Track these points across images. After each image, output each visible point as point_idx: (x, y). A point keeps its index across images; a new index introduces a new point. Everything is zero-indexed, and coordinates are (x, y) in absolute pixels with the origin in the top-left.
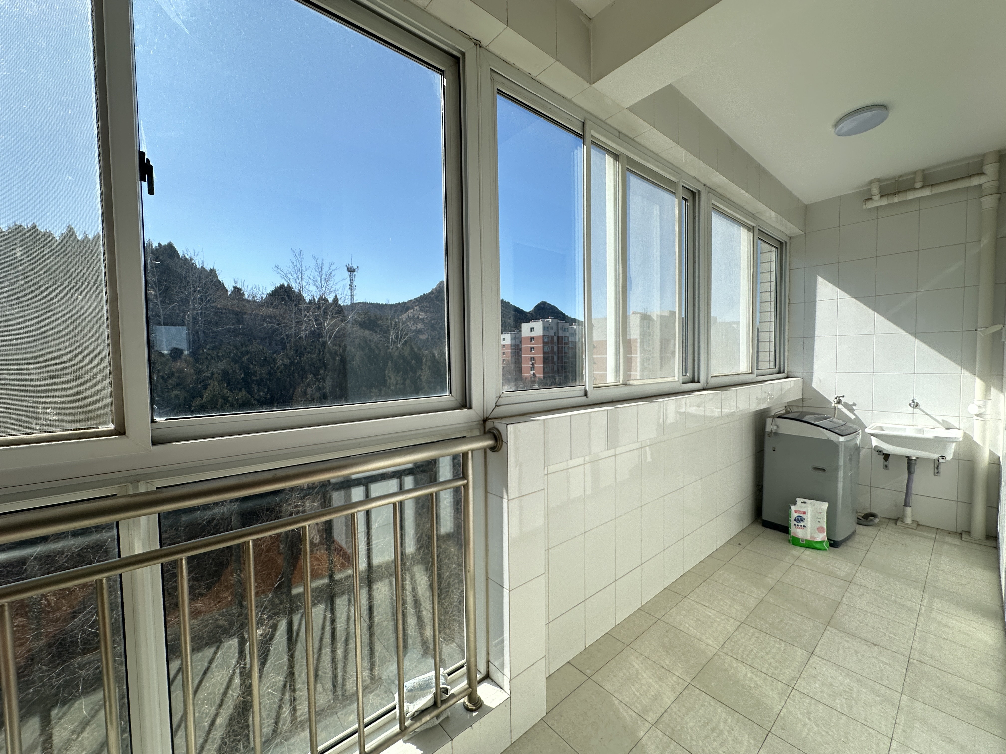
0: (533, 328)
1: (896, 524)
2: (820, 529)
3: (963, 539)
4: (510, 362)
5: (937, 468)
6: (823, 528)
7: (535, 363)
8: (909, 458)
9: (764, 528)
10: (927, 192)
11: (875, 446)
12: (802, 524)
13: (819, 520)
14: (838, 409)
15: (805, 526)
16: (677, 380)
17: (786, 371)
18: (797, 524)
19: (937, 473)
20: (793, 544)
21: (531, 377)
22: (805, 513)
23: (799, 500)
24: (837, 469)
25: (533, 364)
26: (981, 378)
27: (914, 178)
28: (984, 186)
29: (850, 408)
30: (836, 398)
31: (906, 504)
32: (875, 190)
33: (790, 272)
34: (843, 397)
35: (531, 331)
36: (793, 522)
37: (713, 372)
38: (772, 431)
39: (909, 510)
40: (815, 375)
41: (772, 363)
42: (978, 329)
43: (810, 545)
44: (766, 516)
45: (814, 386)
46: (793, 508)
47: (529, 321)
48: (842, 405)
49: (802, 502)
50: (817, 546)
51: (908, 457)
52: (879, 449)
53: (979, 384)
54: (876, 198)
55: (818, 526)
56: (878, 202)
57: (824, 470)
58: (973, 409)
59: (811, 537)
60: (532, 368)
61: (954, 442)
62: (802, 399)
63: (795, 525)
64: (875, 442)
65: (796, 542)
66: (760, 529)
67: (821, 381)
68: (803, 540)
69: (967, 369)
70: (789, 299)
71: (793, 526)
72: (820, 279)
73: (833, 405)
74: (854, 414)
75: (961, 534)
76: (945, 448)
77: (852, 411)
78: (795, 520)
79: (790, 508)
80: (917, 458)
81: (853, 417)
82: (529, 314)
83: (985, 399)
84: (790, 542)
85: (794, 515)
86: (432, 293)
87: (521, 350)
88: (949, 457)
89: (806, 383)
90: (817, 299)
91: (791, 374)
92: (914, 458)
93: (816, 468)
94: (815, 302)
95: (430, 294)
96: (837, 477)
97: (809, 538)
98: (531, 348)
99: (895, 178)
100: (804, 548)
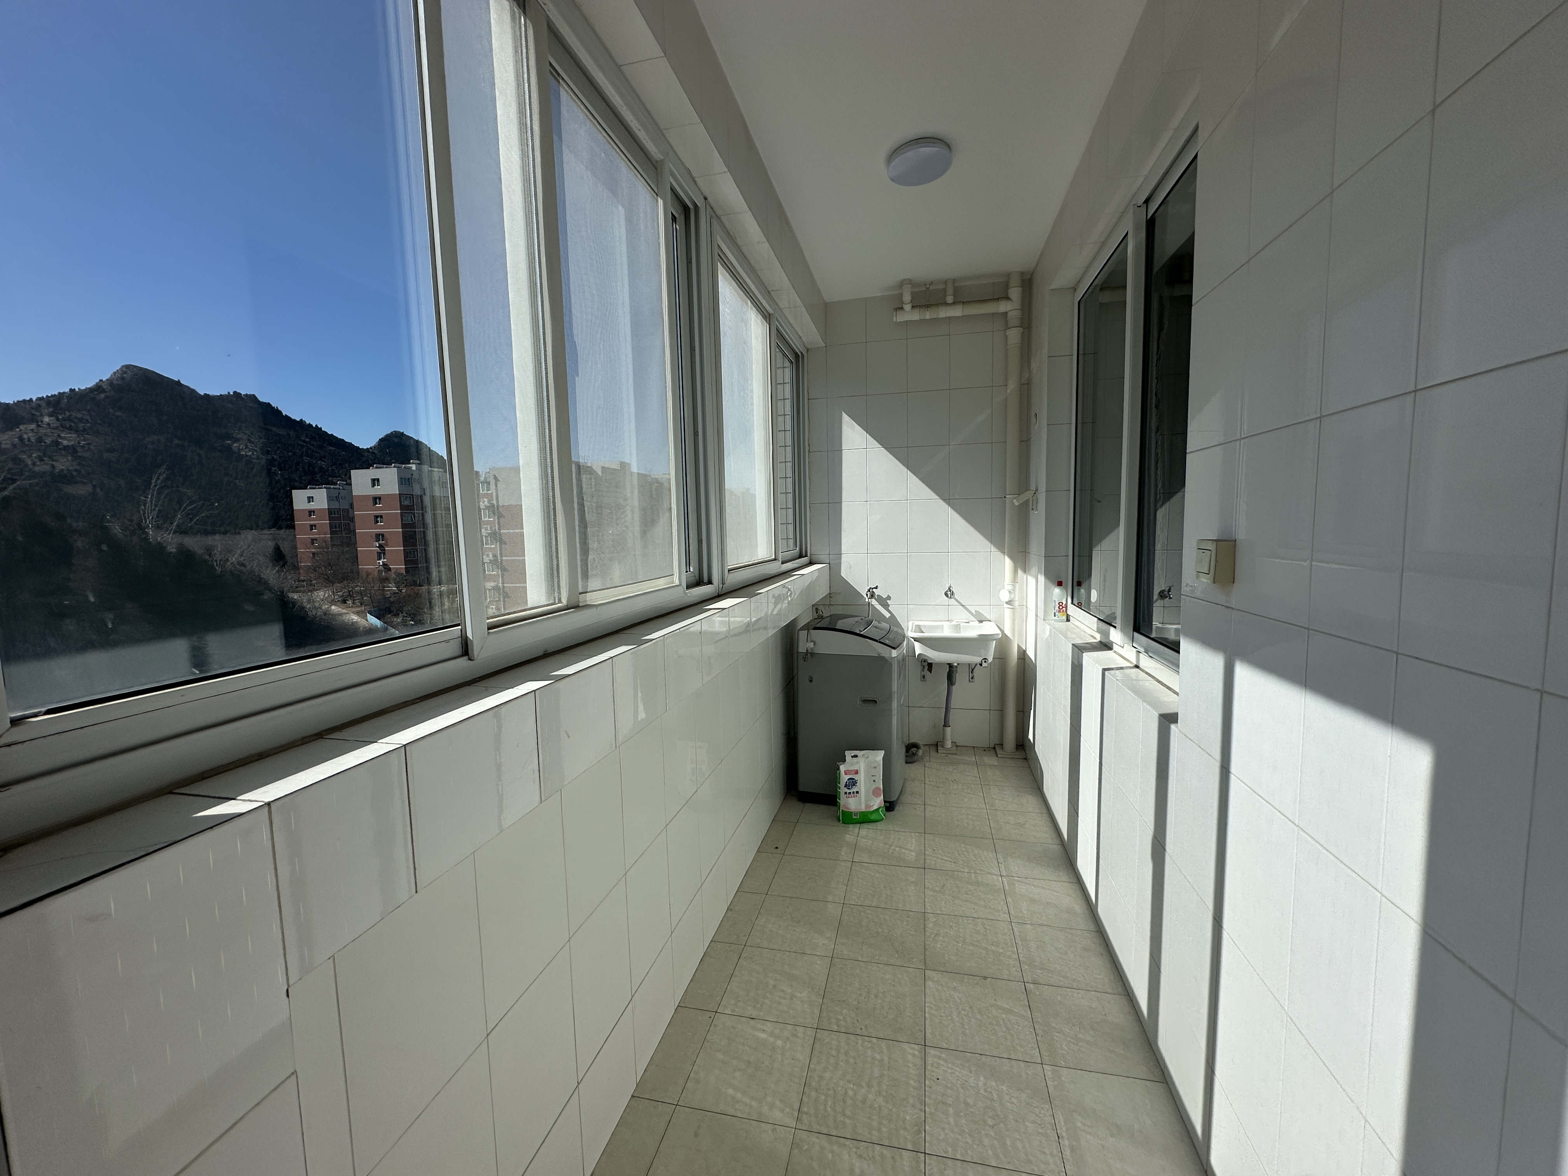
0: (378, 480)
1: (937, 751)
2: (875, 793)
3: (999, 756)
4: (329, 543)
5: (972, 673)
6: (879, 789)
7: (387, 546)
8: (950, 666)
9: (801, 805)
10: (957, 312)
11: (920, 654)
12: (855, 789)
13: (874, 778)
14: (872, 605)
15: (857, 792)
16: (677, 582)
17: (809, 555)
18: (848, 791)
19: (972, 678)
20: (844, 823)
21: (380, 572)
22: (857, 772)
23: (848, 754)
24: (890, 698)
25: (380, 546)
26: (1010, 557)
27: (945, 290)
28: (1010, 314)
29: (884, 602)
30: (869, 591)
31: (946, 725)
32: (907, 297)
33: (808, 402)
34: (876, 588)
35: (373, 485)
36: (843, 790)
37: (731, 563)
38: (807, 650)
39: (948, 730)
40: (844, 558)
41: (791, 542)
42: (1007, 496)
43: (865, 819)
44: (804, 785)
45: (843, 574)
46: (843, 768)
47: (367, 466)
48: (875, 599)
49: (852, 757)
50: (873, 817)
51: (949, 664)
52: (924, 658)
53: (1008, 562)
54: (907, 307)
55: (874, 787)
56: (910, 315)
57: (875, 702)
58: (1005, 596)
59: (867, 806)
60: (379, 554)
61: (995, 640)
62: (830, 594)
63: (846, 793)
64: (919, 649)
65: (849, 819)
66: (796, 806)
67: (850, 567)
68: (856, 814)
69: (995, 546)
70: (809, 445)
71: (842, 795)
72: (846, 418)
73: (867, 600)
74: (890, 612)
75: (994, 748)
76: (986, 648)
77: (886, 606)
78: (845, 786)
79: (839, 769)
80: (958, 664)
81: (887, 615)
82: (366, 454)
83: (1014, 582)
84: (839, 820)
85: (844, 778)
86: (98, 388)
87: (352, 519)
88: (990, 659)
89: (834, 569)
90: (843, 448)
91: (815, 558)
92: (956, 664)
93: (865, 701)
94: (840, 451)
95: (91, 390)
96: (890, 710)
97: (863, 808)
98: (377, 517)
99: (926, 285)
100: (858, 825)
